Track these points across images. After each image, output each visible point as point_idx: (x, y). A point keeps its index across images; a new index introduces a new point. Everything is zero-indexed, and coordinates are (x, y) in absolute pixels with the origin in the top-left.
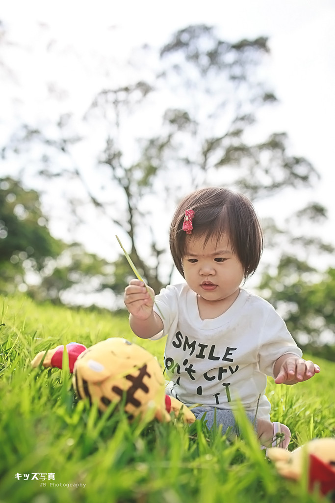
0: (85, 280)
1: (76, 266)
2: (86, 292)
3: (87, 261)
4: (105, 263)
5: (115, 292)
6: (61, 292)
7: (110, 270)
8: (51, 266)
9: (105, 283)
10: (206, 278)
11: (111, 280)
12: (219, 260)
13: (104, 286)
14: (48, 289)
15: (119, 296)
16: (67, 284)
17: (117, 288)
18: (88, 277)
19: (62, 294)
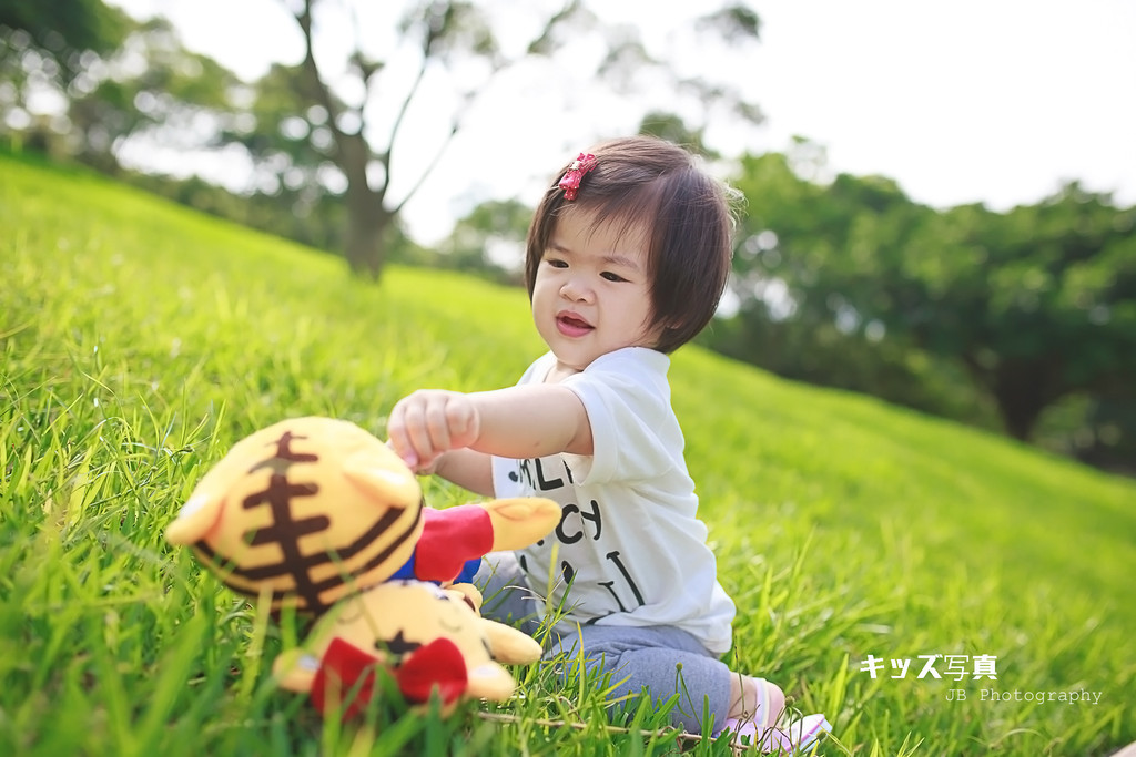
0: (179, 115)
1: (158, 80)
2: (181, 148)
3: (187, 71)
4: (234, 81)
5: (253, 154)
6: (118, 140)
7: (242, 99)
8: (94, 72)
9: (229, 130)
10: (571, 305)
11: (246, 124)
12: (608, 276)
13: (226, 138)
14: (86, 130)
15: (262, 164)
16: (135, 122)
17: (259, 144)
18: (188, 111)
19: (120, 146)
